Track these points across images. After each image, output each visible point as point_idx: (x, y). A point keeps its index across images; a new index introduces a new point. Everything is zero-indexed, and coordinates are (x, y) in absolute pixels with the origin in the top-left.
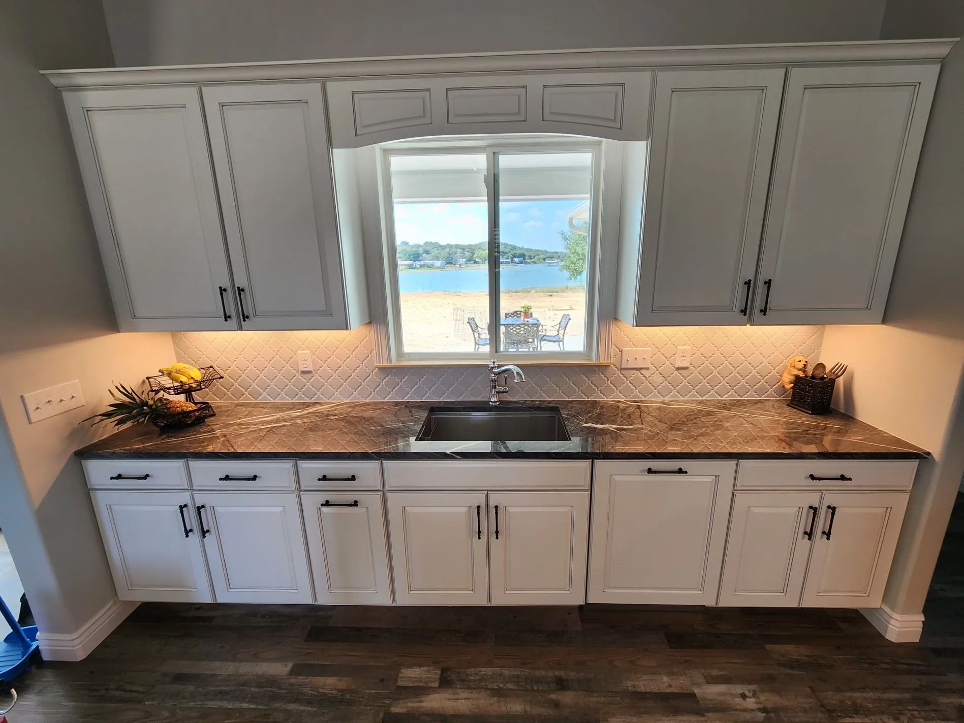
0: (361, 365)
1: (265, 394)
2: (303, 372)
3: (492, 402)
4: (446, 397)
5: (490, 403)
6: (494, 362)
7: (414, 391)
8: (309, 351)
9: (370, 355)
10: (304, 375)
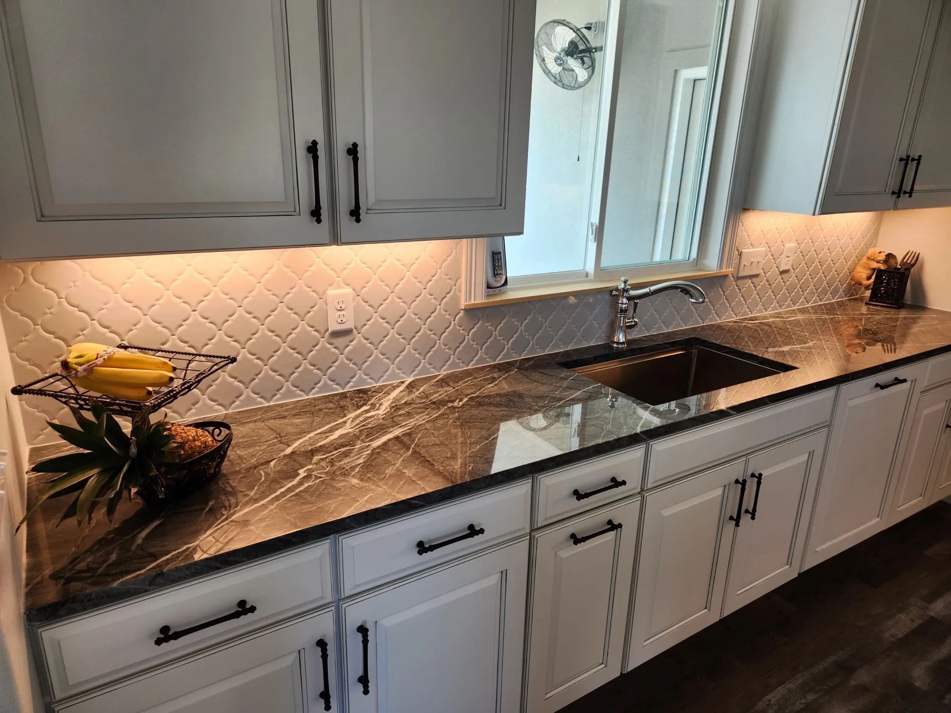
0: (438, 307)
1: (247, 392)
2: (336, 334)
3: (618, 343)
4: (553, 347)
5: (615, 345)
6: (625, 282)
7: (513, 343)
8: (351, 290)
9: (454, 288)
10: (335, 341)
